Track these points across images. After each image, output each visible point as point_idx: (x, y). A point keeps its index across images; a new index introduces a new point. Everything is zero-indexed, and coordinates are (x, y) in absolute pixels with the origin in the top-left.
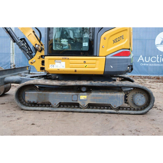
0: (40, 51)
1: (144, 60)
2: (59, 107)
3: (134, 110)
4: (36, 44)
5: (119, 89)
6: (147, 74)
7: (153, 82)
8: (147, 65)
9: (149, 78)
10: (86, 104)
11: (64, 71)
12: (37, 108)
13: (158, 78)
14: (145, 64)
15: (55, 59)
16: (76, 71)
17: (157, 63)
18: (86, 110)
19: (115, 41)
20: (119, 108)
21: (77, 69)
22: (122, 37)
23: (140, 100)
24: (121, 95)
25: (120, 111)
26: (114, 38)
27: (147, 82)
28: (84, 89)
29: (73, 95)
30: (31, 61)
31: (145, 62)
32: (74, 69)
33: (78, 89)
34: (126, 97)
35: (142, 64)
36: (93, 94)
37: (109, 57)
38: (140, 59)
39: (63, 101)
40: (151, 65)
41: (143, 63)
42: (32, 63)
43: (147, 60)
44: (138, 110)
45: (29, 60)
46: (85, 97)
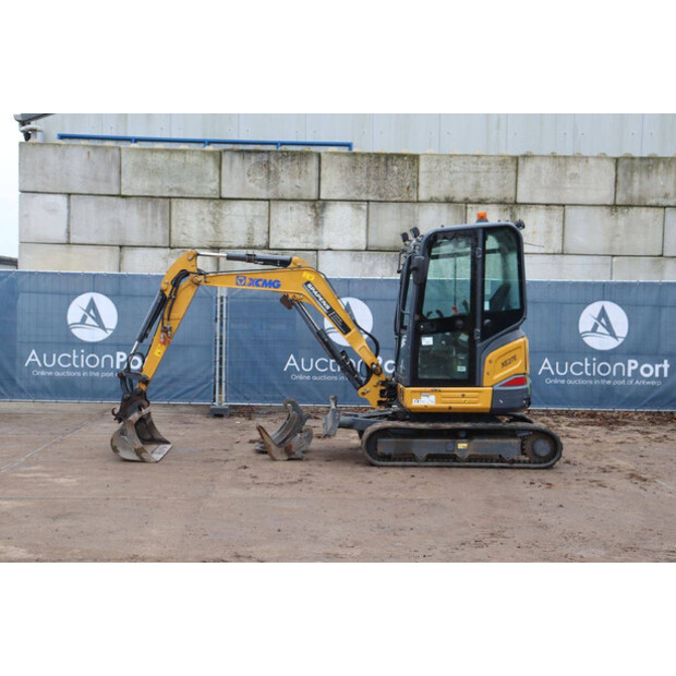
0: (379, 375)
1: (555, 371)
2: (427, 461)
3: (535, 463)
4: (373, 364)
5: (512, 433)
6: (563, 404)
7: (577, 425)
8: (563, 382)
9: (569, 414)
10: (467, 455)
11: (434, 408)
12: (396, 463)
13: (593, 415)
14: (556, 381)
15: (421, 392)
16: (450, 408)
17: (584, 377)
18: (467, 464)
19: (504, 365)
20: (513, 461)
21: (452, 405)
22: (514, 358)
23: (543, 448)
24: (515, 442)
25: (516, 465)
26: (502, 360)
27: (562, 425)
28: (463, 434)
29: (447, 443)
30: (361, 390)
31: (556, 376)
32: (447, 405)
33: (454, 435)
34: (522, 445)
35: (549, 381)
36: (476, 441)
37: (496, 388)
38: (543, 368)
39: (432, 452)
40: (570, 382)
41: (553, 377)
42: (363, 393)
43: (562, 370)
44: (540, 463)
45: (357, 389)
46: (465, 445)
